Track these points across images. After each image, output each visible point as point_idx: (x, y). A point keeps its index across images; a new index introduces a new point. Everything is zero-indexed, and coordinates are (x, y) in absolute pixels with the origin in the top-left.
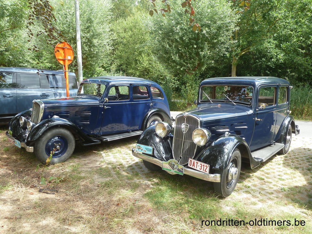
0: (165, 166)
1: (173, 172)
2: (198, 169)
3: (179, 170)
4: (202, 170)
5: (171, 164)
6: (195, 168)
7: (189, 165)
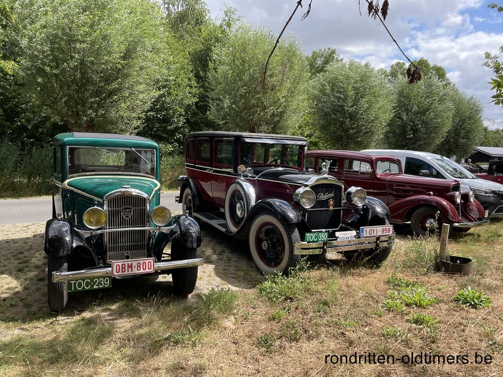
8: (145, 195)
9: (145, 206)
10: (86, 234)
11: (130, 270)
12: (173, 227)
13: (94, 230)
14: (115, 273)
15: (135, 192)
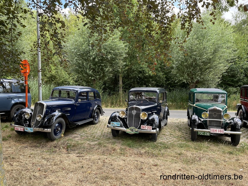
0: (128, 131)
1: (133, 133)
2: (146, 129)
3: (136, 131)
4: (148, 129)
5: (131, 129)
6: (145, 129)
7: (141, 128)
8: (221, 110)
9: (221, 113)
10: (202, 120)
11: (216, 131)
12: (231, 121)
13: (204, 119)
14: (211, 132)
15: (218, 108)
